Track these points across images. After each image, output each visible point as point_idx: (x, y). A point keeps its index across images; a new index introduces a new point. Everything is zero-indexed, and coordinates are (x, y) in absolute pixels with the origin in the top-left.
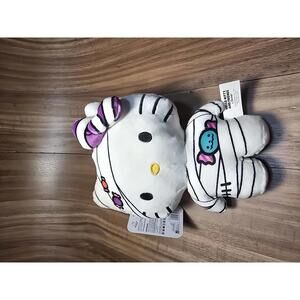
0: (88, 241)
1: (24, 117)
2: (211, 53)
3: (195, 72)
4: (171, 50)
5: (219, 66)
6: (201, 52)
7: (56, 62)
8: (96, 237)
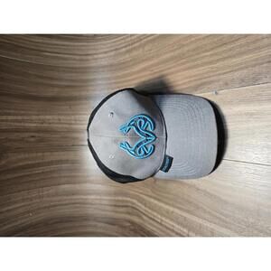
0: (129, 221)
1: (77, 116)
2: (234, 56)
3: (220, 74)
4: (198, 54)
5: (242, 69)
6: (225, 55)
7: (101, 70)
8: (136, 219)
